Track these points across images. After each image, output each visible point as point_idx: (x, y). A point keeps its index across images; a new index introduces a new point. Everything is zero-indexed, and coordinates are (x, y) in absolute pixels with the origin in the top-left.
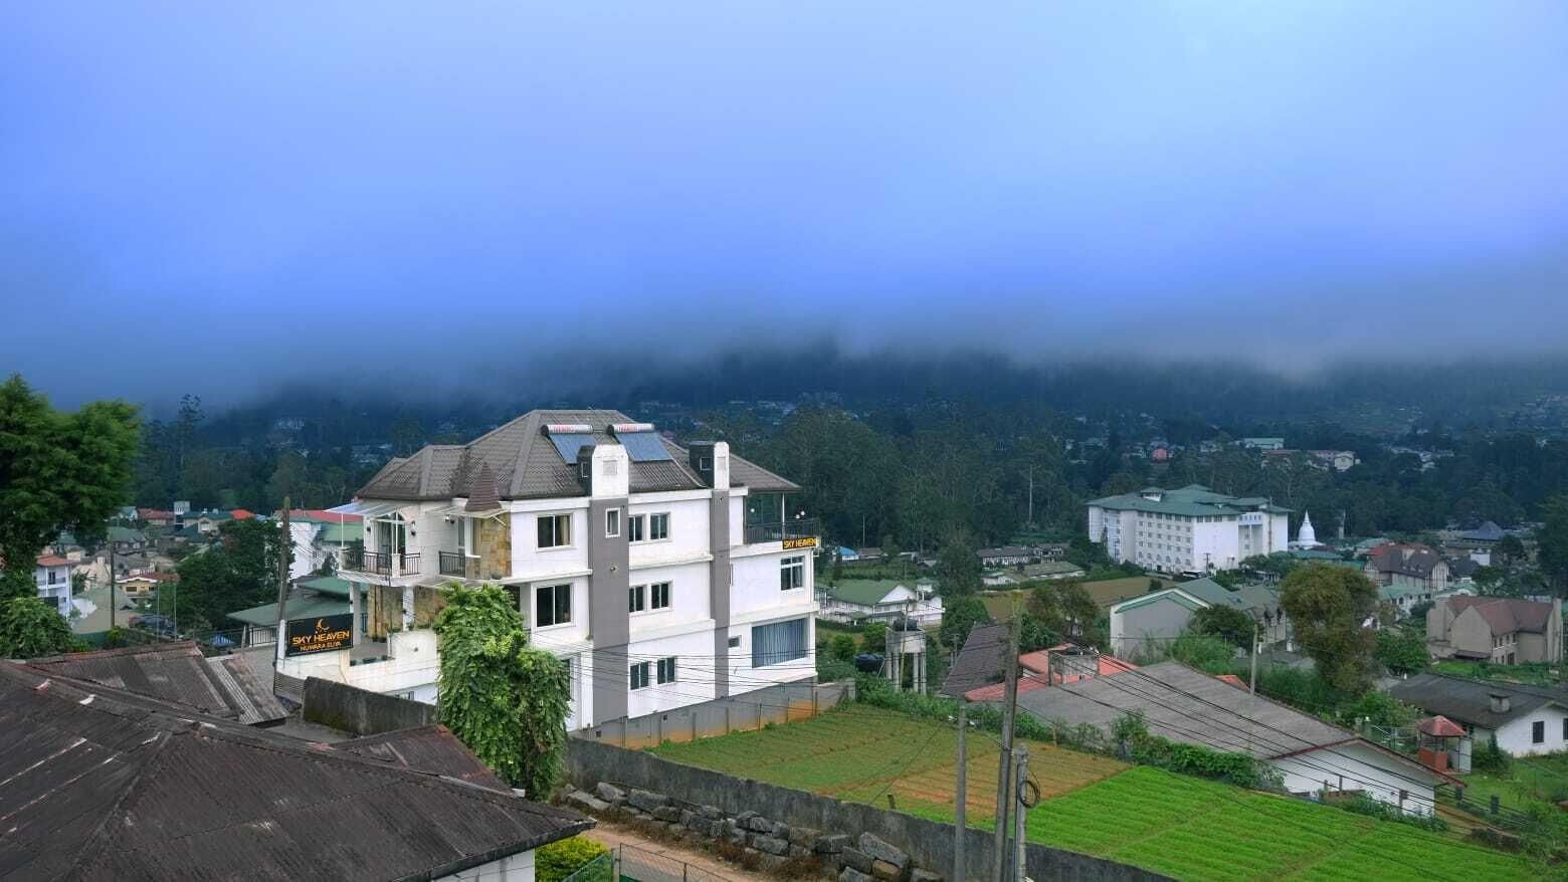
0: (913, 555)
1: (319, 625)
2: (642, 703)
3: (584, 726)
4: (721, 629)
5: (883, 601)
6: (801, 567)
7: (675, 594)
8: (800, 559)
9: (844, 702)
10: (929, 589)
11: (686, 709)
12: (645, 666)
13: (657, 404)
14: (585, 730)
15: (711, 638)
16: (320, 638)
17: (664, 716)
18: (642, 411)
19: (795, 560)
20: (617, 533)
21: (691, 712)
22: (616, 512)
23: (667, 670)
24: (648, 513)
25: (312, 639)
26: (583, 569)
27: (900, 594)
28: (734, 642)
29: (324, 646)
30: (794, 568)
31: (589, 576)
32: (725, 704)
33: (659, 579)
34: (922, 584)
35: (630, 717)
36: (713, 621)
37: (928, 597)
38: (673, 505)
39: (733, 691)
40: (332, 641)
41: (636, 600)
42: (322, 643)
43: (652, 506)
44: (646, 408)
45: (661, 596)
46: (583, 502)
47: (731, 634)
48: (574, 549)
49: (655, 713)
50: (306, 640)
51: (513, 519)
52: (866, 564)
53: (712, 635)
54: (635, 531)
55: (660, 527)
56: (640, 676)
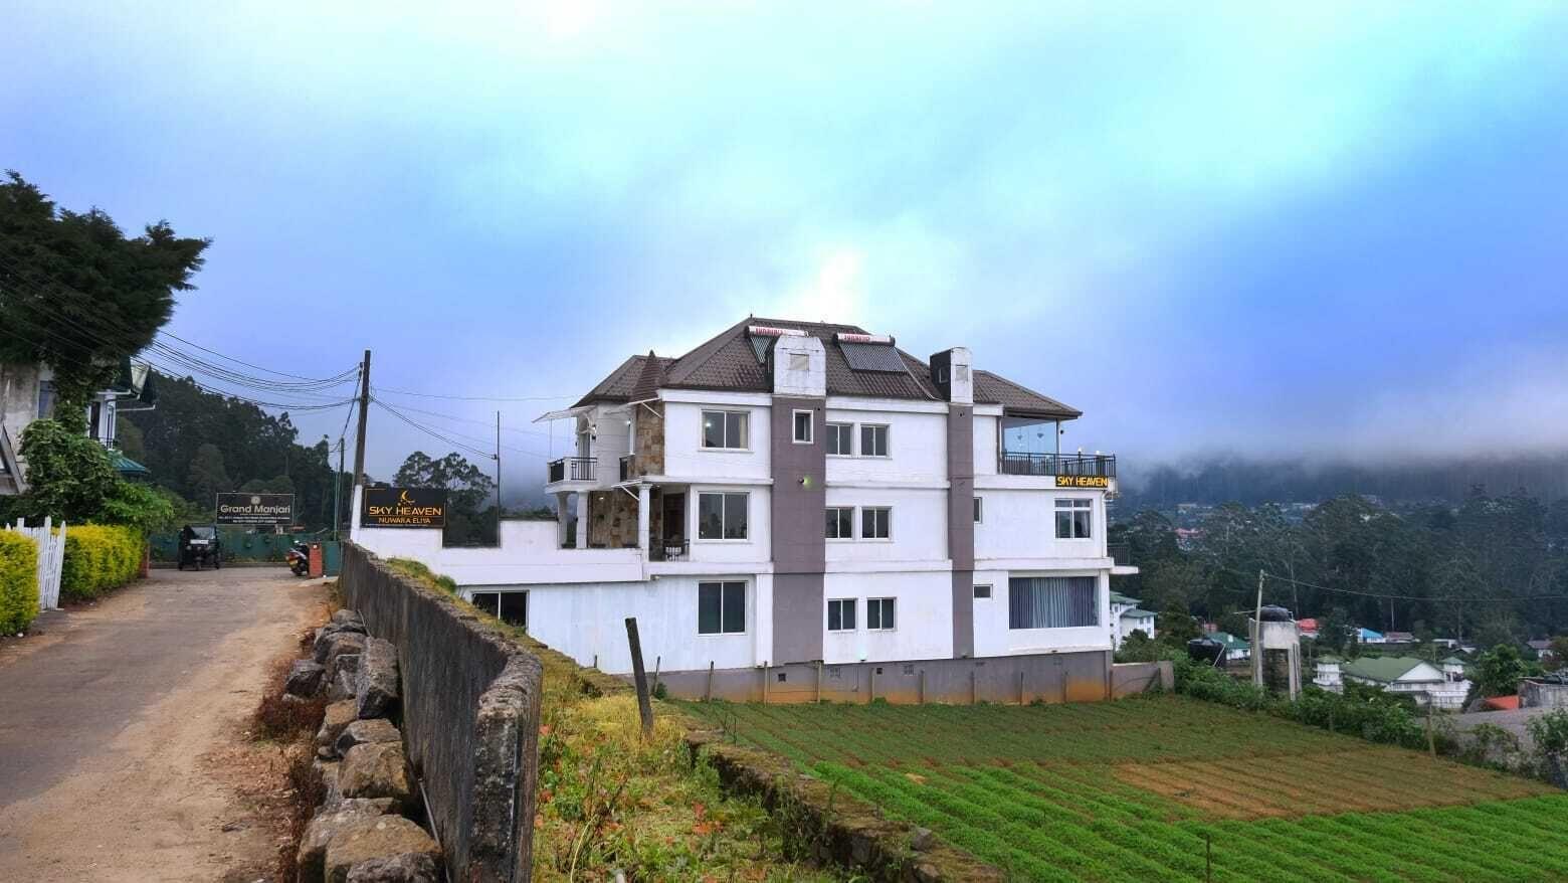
0: (1451, 642)
1: (403, 496)
2: (841, 647)
3: (760, 663)
4: (962, 572)
5: (1403, 678)
6: (1088, 513)
7: (895, 523)
8: (1088, 503)
9: (1154, 689)
10: (1459, 670)
11: (909, 666)
12: (850, 604)
13: (1194, 505)
14: (760, 669)
15: (947, 581)
16: (404, 511)
17: (879, 668)
18: (1179, 512)
19: (1078, 503)
20: (809, 440)
21: (917, 669)
22: (808, 415)
23: (883, 613)
24: (858, 422)
25: (393, 512)
26: (763, 475)
27: (1422, 672)
28: (984, 592)
29: (408, 520)
30: (1077, 513)
31: (771, 486)
32: (970, 667)
33: (875, 501)
34: (1450, 664)
35: (825, 663)
36: (951, 561)
37: (1458, 679)
38: (894, 416)
39: (980, 651)
40: (419, 517)
41: (839, 524)
42: (406, 517)
43: (864, 415)
44: (1185, 509)
45: (878, 523)
46: (763, 399)
47: (978, 580)
48: (752, 453)
49: (863, 663)
50: (386, 511)
51: (668, 409)
52: (1395, 647)
53: (948, 579)
54: (837, 440)
55: (876, 442)
56: (842, 614)
